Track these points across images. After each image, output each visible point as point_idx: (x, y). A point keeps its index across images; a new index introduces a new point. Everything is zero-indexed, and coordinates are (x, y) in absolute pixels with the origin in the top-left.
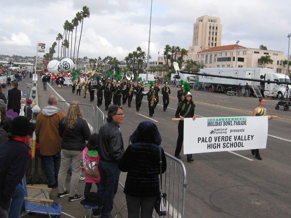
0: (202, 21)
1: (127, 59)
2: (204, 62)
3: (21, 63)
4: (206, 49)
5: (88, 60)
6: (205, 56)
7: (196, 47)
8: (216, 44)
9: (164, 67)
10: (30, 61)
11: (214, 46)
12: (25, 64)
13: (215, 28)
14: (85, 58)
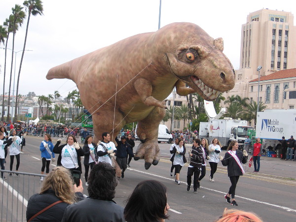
0: (257, 19)
2: (263, 100)
4: (267, 74)
5: (36, 99)
6: (264, 88)
7: (246, 70)
8: (285, 64)
9: (185, 110)
11: (282, 68)
13: (284, 33)
14: (31, 95)
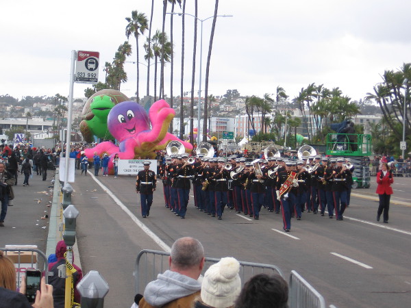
1: (382, 92)
3: (11, 121)
5: (240, 104)
10: (41, 114)
12: (22, 122)
14: (232, 95)
